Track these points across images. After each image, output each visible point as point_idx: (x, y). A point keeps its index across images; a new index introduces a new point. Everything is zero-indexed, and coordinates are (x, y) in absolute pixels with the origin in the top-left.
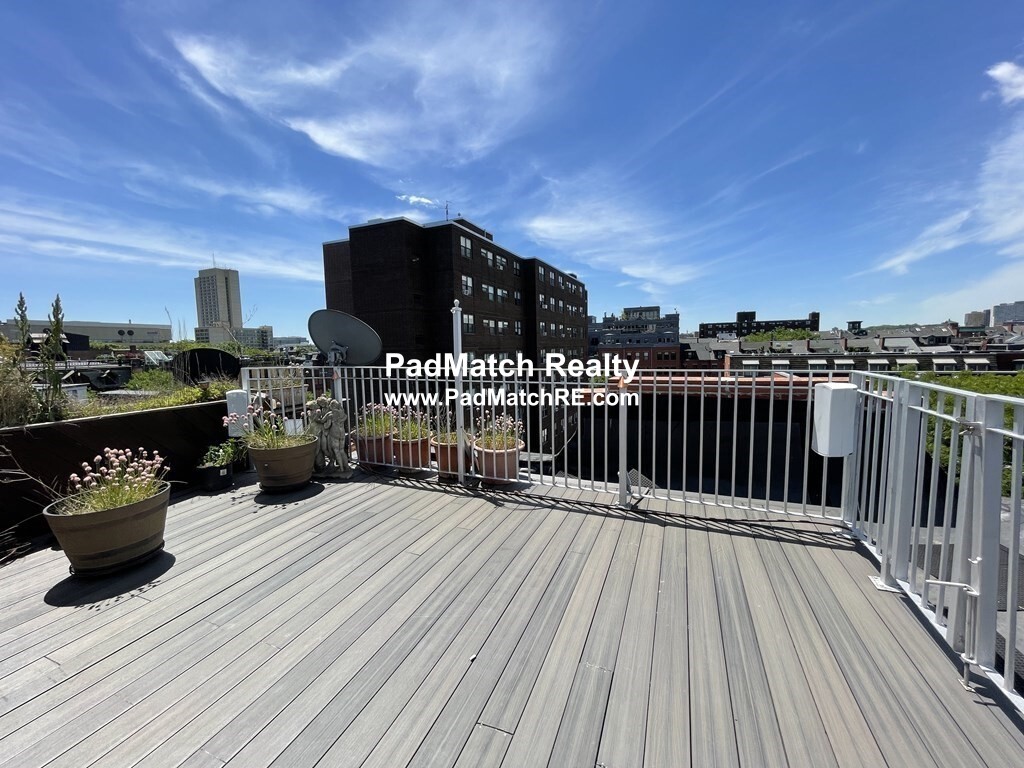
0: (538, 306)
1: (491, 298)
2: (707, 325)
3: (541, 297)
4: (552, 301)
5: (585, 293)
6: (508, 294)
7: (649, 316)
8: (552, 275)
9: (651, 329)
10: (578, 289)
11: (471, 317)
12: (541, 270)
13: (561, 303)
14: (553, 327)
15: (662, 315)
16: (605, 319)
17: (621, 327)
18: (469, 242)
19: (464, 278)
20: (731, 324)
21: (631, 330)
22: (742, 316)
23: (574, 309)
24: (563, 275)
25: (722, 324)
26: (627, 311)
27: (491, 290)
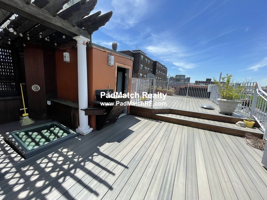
0: (156, 73)
1: (146, 70)
2: (197, 81)
3: (157, 71)
4: (159, 72)
5: (167, 70)
6: (150, 69)
7: (182, 77)
8: (160, 65)
9: (182, 81)
10: (165, 69)
11: (142, 74)
12: (158, 64)
13: (161, 72)
14: (159, 78)
15: (186, 77)
16: (171, 77)
17: (174, 80)
18: (143, 56)
19: (141, 65)
20: (204, 82)
21: (177, 81)
22: (208, 80)
23: (164, 74)
24: (162, 65)
25: (202, 81)
26: (177, 76)
27: (146, 68)
